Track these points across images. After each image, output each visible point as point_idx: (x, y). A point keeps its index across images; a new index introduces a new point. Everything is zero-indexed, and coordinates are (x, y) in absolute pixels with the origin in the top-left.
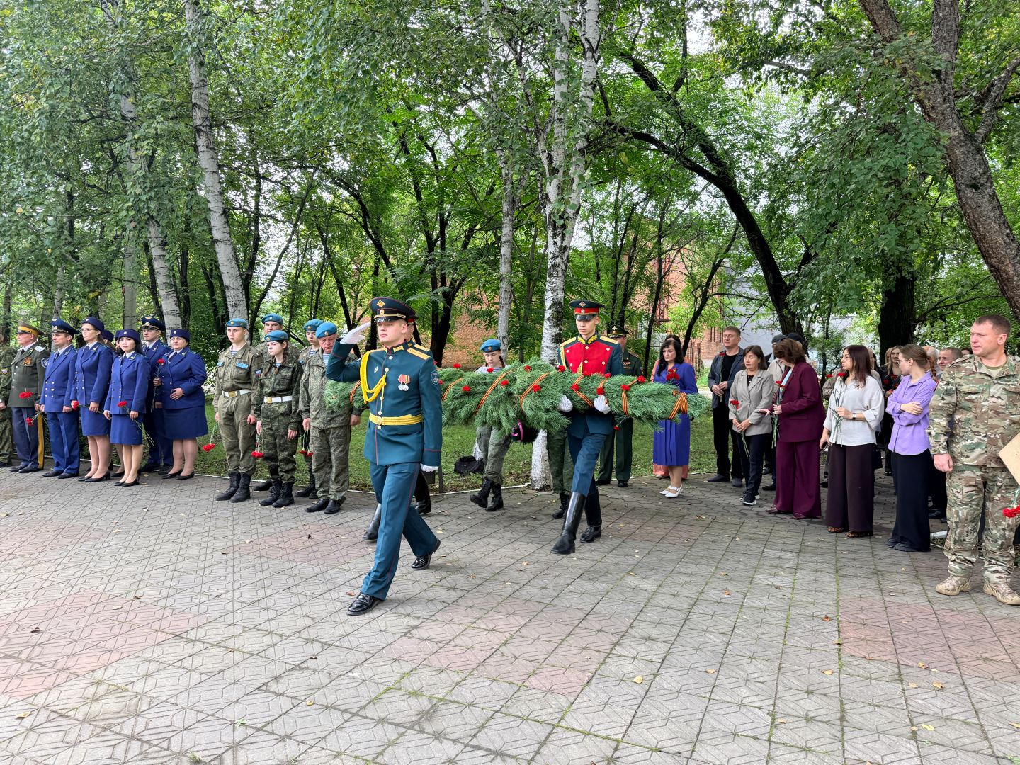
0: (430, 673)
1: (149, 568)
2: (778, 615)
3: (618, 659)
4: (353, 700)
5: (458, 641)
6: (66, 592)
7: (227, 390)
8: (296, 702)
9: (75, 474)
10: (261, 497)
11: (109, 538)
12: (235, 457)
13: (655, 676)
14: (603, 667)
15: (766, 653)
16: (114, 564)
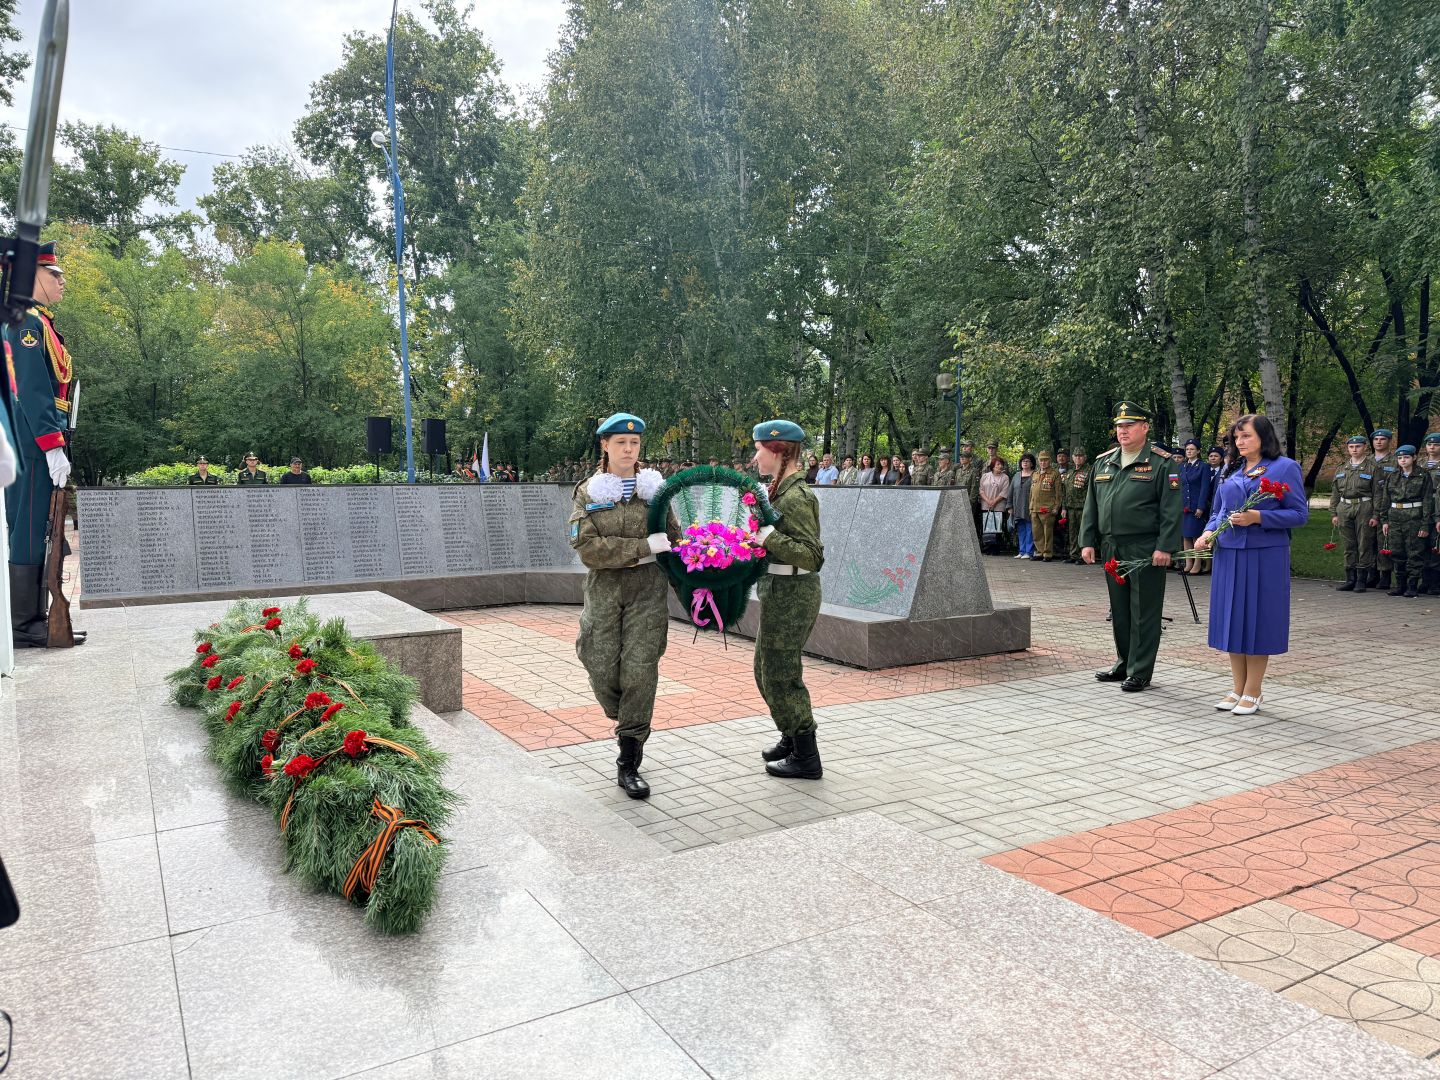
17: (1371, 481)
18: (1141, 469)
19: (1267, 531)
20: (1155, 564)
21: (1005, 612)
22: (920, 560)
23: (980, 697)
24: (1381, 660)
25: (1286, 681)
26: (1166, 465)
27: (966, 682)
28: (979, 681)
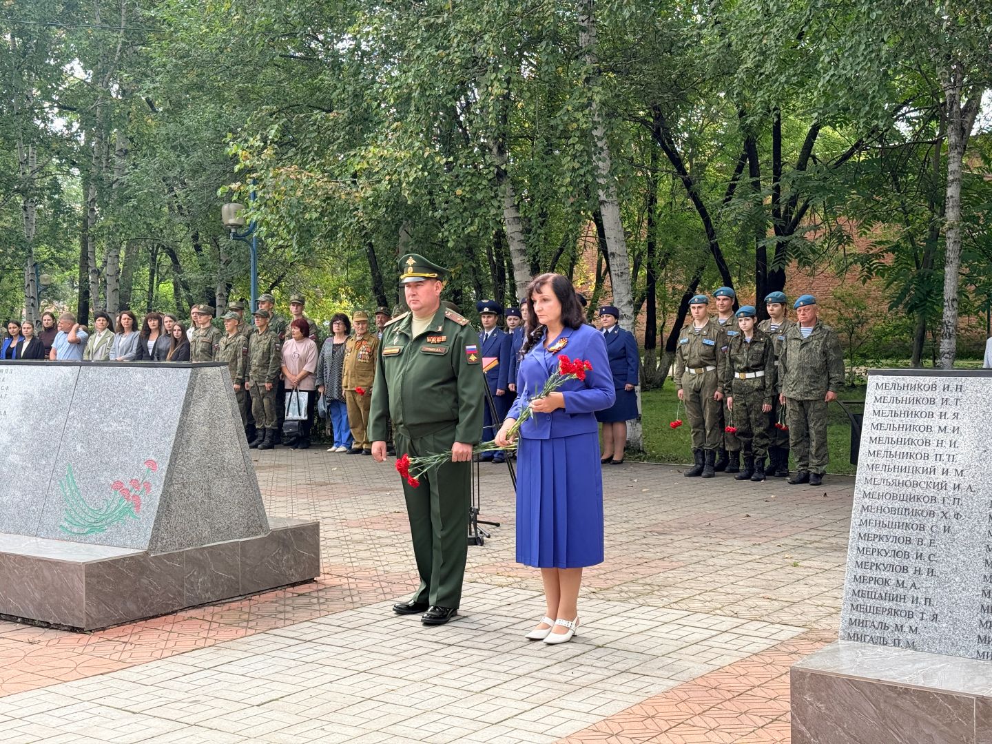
7: (692, 367)
17: (715, 348)
18: (434, 340)
19: (573, 415)
20: (454, 459)
21: (285, 531)
22: (164, 466)
23: (239, 655)
24: (716, 561)
25: (611, 595)
26: (463, 335)
27: (225, 634)
28: (242, 632)
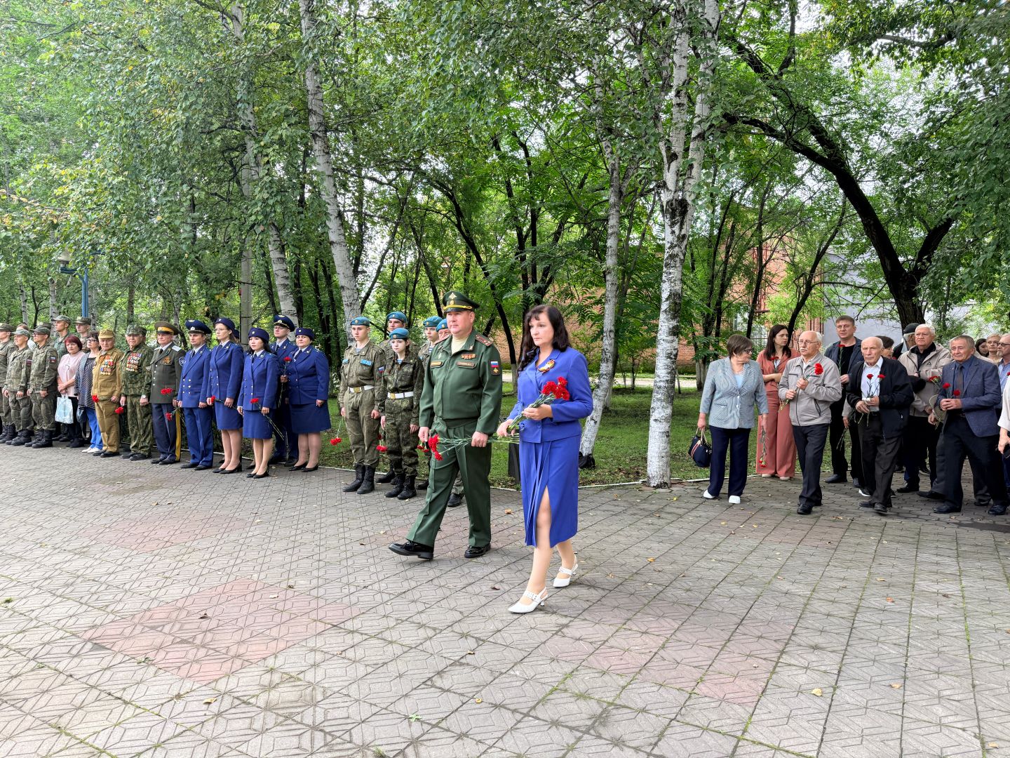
0: (592, 675)
1: (295, 558)
2: (955, 626)
3: (788, 668)
4: (521, 700)
5: (612, 642)
6: (224, 580)
7: (352, 386)
8: (465, 699)
9: (209, 466)
10: (385, 489)
11: (252, 528)
12: (360, 451)
13: (835, 690)
14: (774, 676)
15: (953, 668)
16: (262, 553)
